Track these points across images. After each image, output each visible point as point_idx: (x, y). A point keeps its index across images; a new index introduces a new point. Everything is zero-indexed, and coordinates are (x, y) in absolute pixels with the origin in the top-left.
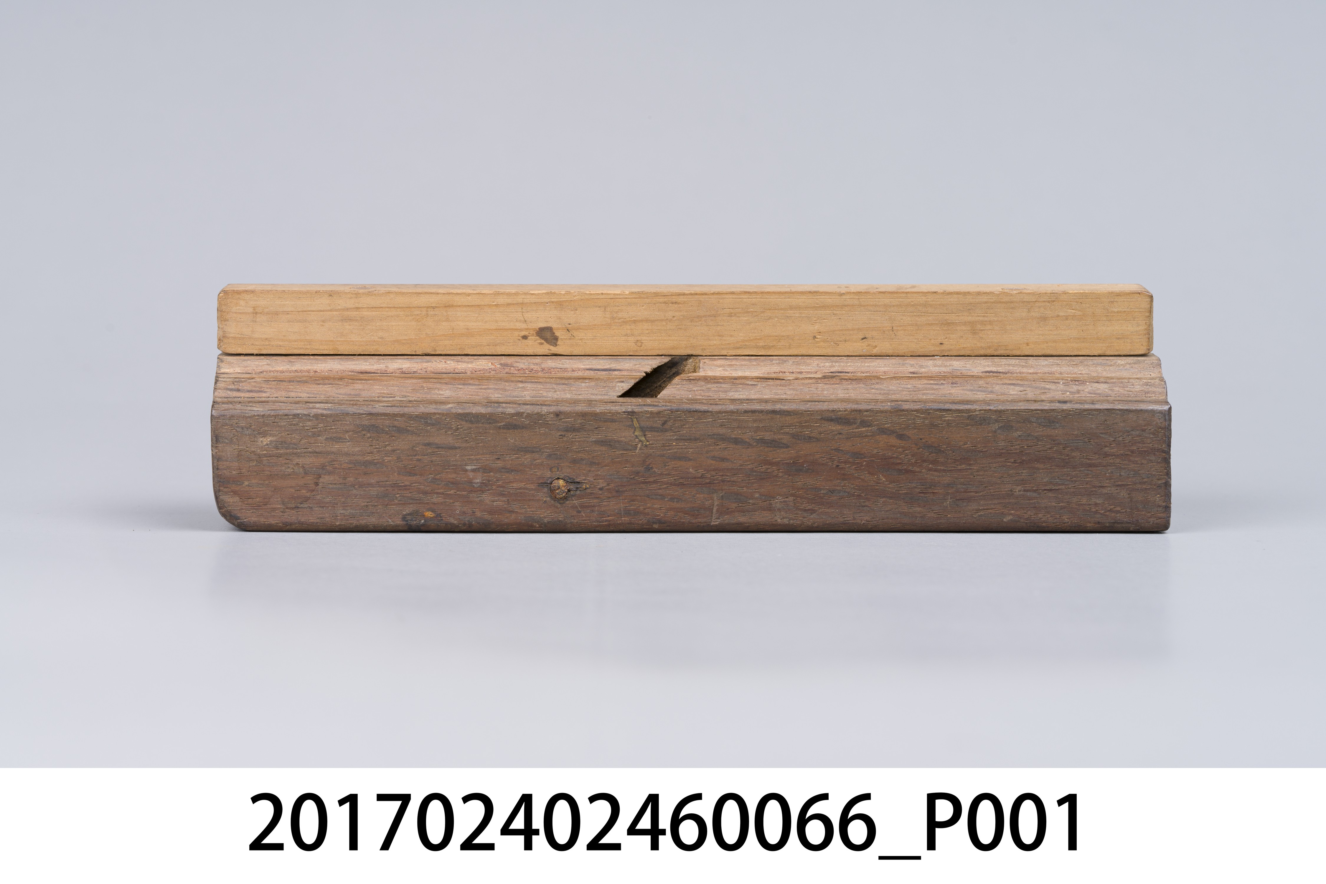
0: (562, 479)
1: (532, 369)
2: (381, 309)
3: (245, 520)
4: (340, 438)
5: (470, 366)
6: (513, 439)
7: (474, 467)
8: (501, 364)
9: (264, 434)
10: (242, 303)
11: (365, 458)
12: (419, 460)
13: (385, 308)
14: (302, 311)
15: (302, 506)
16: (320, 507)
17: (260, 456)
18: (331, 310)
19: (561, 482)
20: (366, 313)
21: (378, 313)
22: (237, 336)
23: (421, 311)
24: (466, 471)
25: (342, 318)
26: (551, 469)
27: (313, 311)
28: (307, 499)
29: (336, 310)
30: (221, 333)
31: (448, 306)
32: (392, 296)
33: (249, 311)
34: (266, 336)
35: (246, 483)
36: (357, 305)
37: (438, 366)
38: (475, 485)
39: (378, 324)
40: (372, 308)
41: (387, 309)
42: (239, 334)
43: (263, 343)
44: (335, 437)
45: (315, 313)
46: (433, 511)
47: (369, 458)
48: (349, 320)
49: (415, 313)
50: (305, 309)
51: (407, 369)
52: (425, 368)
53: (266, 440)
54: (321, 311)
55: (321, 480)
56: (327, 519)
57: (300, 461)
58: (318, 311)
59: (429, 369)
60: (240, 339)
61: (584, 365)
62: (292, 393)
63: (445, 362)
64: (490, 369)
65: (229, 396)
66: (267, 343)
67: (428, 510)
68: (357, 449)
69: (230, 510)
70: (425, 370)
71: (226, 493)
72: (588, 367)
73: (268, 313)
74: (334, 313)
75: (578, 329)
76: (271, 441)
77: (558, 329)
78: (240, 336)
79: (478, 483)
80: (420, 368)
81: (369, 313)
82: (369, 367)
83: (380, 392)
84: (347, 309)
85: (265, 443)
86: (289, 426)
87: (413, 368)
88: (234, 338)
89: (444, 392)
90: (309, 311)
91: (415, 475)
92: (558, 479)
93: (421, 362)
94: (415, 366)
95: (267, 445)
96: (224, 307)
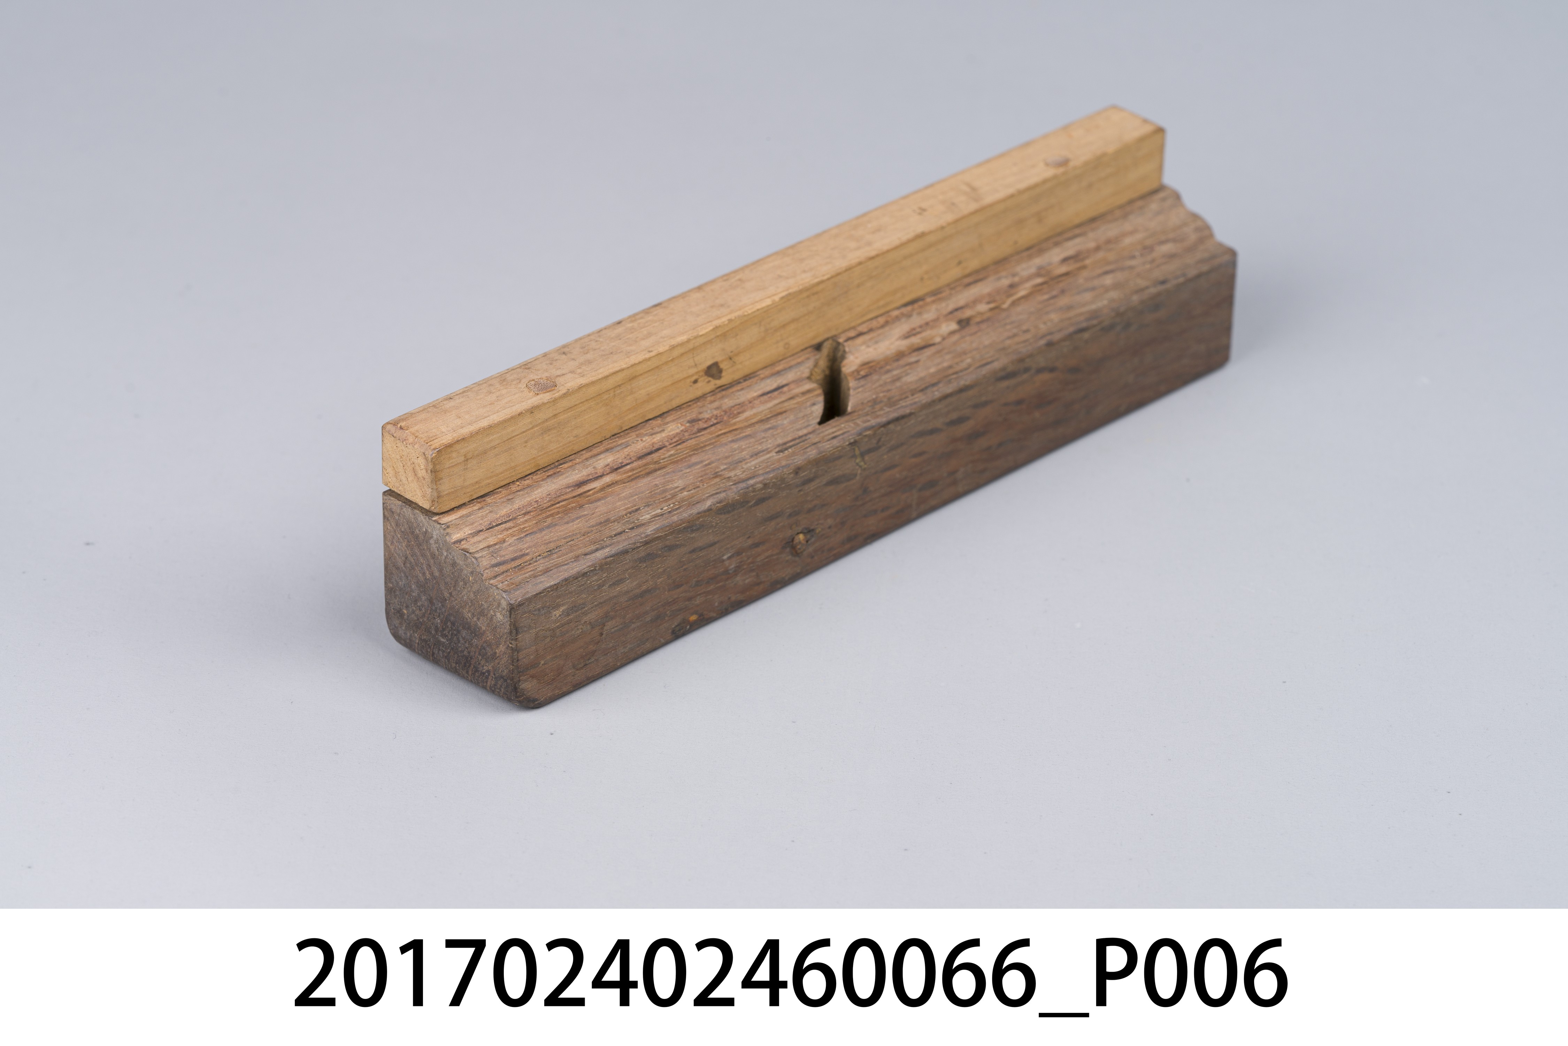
0: (801, 533)
1: (716, 416)
2: (575, 407)
3: (542, 700)
4: (622, 579)
5: (663, 435)
6: (760, 512)
7: (729, 555)
8: (689, 422)
9: (558, 606)
10: (454, 455)
11: (641, 589)
12: (685, 570)
13: (579, 404)
14: (508, 440)
15: (590, 661)
16: (605, 655)
17: (553, 630)
18: (532, 428)
19: (801, 536)
20: (562, 417)
21: (573, 412)
22: (450, 491)
23: (609, 394)
24: (723, 561)
25: (542, 432)
26: (791, 528)
27: (517, 435)
28: (593, 653)
29: (537, 426)
30: (435, 494)
31: (633, 378)
32: (584, 389)
33: (461, 461)
34: (476, 480)
35: (542, 662)
36: (555, 412)
37: (638, 447)
38: (731, 572)
39: (573, 423)
40: (568, 409)
41: (581, 405)
42: (452, 488)
43: (474, 487)
44: (616, 581)
45: (518, 436)
46: (695, 613)
47: (644, 587)
48: (549, 430)
49: (605, 398)
50: (510, 437)
51: (613, 463)
52: (628, 455)
53: (557, 613)
54: (524, 432)
55: (605, 628)
56: (611, 664)
57: (586, 619)
58: (521, 433)
59: (632, 454)
60: (453, 493)
61: (756, 392)
62: (551, 544)
63: (642, 440)
64: (682, 431)
65: (497, 574)
66: (477, 486)
67: (692, 614)
68: (635, 583)
69: (529, 695)
70: (629, 457)
71: (526, 681)
72: (760, 392)
73: (478, 456)
74: (536, 429)
75: (738, 354)
76: (563, 611)
77: (722, 361)
78: (453, 490)
79: (732, 568)
80: (623, 457)
81: (566, 415)
82: (580, 475)
83: (625, 508)
84: (547, 420)
85: (558, 615)
86: (579, 589)
87: (617, 459)
88: (448, 494)
89: (678, 483)
90: (514, 437)
91: (682, 585)
92: (798, 533)
93: (621, 449)
94: (618, 456)
95: (560, 616)
96: (438, 467)
